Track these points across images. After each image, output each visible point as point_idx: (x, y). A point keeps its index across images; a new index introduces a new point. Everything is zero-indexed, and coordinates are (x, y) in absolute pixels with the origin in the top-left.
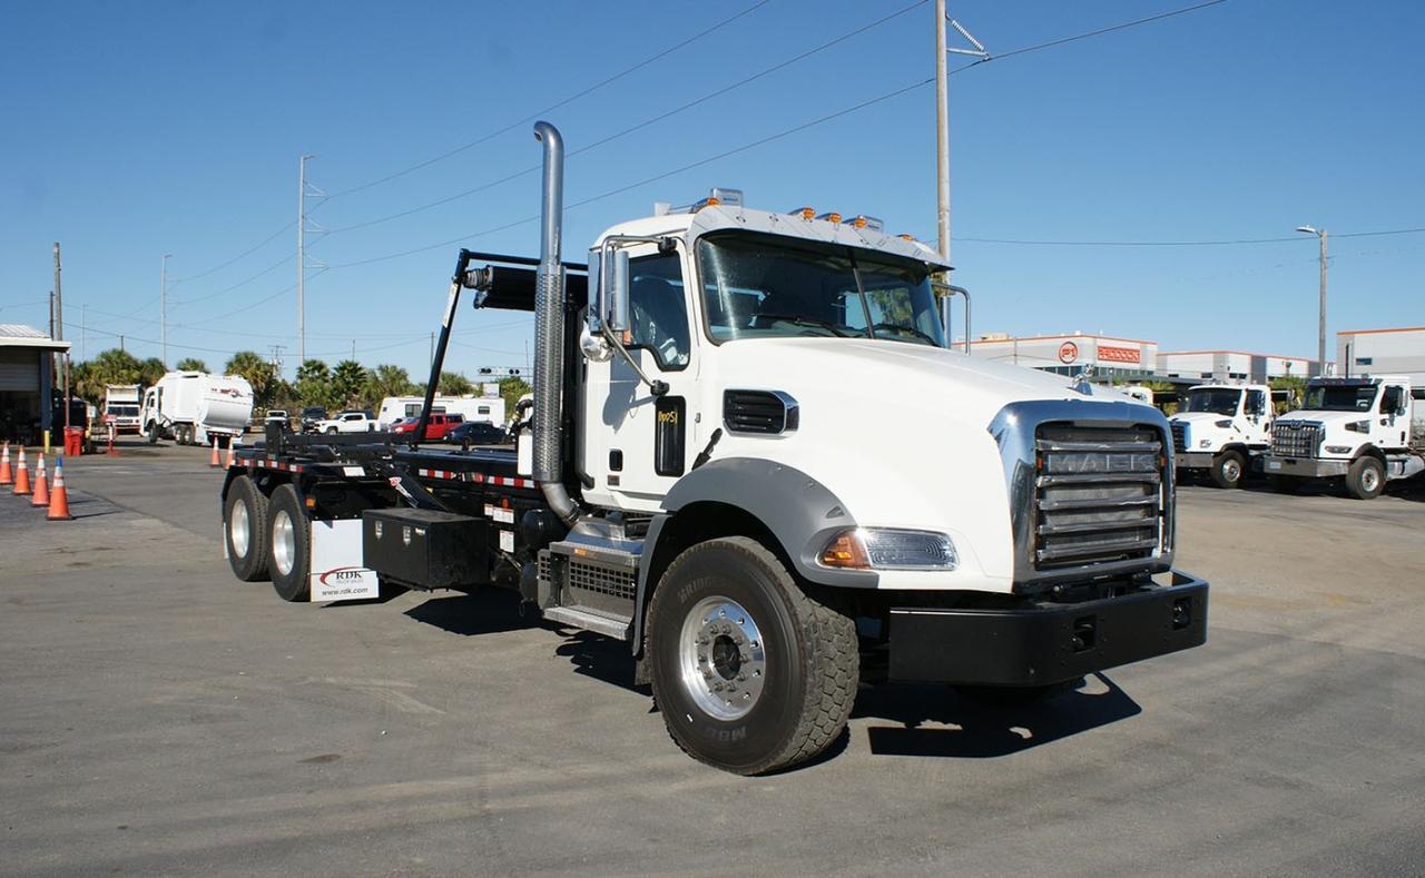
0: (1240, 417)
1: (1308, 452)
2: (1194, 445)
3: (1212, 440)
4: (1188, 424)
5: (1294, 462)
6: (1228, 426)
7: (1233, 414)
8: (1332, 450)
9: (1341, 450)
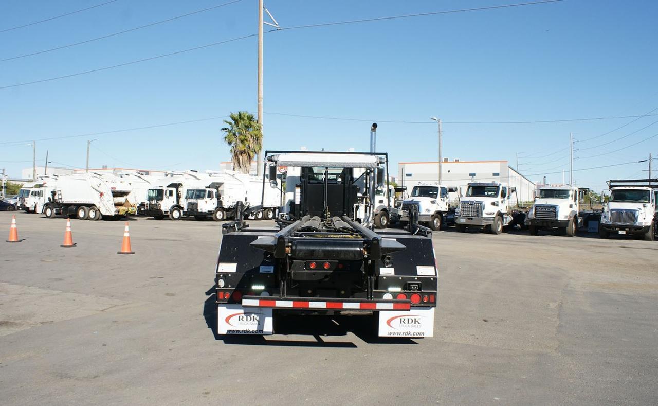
0: (438, 199)
1: (478, 214)
2: (423, 211)
3: (431, 209)
4: (419, 202)
5: (472, 219)
6: (435, 203)
7: (436, 198)
8: (487, 214)
9: (490, 214)
